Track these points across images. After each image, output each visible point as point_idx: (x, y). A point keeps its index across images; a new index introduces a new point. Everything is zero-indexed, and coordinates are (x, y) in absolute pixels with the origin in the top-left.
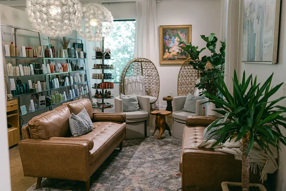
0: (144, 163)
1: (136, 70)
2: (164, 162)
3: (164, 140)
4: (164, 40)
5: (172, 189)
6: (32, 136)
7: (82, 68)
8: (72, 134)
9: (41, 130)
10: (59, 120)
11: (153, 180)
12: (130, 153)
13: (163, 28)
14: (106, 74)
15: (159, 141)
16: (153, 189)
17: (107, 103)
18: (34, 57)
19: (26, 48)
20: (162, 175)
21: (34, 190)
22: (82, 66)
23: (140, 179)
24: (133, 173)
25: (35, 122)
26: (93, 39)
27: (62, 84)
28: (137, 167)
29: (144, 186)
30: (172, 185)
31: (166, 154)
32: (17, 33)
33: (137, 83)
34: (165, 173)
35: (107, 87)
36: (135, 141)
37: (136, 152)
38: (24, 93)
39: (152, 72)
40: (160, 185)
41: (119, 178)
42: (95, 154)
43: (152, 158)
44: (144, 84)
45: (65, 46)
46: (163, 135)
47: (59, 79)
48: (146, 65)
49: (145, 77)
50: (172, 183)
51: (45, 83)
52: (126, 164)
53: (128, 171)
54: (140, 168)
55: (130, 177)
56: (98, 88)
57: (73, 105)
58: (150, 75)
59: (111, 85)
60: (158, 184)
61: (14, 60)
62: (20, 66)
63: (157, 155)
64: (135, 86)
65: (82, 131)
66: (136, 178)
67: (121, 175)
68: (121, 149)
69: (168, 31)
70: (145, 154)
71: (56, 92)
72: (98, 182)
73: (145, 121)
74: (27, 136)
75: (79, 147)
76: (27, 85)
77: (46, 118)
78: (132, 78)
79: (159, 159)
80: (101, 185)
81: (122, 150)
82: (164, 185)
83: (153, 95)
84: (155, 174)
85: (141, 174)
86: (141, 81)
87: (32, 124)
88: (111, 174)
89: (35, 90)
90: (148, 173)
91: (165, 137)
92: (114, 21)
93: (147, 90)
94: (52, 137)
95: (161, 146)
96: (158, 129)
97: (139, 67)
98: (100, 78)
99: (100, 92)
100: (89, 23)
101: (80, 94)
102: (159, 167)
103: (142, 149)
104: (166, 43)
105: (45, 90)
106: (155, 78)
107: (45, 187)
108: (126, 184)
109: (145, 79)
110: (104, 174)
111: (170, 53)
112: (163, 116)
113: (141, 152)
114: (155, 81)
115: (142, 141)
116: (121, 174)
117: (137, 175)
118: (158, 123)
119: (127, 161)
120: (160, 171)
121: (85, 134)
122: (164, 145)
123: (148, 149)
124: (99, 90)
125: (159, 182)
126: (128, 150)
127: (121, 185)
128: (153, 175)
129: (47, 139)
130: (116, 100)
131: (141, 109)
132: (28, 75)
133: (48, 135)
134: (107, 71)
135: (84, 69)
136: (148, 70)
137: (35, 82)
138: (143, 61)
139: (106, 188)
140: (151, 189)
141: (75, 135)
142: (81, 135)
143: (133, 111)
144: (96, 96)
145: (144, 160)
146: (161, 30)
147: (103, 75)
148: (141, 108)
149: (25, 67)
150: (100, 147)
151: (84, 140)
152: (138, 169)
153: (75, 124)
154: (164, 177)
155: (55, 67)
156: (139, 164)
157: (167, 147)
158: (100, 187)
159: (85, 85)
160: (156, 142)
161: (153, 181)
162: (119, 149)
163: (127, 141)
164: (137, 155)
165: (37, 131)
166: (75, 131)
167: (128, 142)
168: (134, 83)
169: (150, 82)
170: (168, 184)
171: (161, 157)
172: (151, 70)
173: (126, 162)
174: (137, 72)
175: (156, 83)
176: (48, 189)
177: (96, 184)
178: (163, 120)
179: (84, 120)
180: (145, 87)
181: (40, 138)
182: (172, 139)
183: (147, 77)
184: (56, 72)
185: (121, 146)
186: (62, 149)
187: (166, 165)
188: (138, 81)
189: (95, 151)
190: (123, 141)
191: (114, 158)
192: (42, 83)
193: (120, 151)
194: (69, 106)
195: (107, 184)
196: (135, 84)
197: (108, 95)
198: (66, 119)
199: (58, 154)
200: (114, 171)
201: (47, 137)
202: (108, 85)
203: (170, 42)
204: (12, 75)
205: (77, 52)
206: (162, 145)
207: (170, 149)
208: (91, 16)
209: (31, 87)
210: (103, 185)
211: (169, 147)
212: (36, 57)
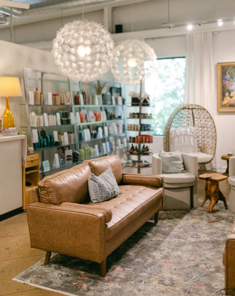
0: (184, 244)
1: (185, 120)
2: (211, 246)
3: (216, 215)
4: (224, 81)
5: (215, 287)
6: (42, 199)
7: (120, 117)
8: (91, 200)
9: (52, 193)
10: (75, 182)
11: (192, 270)
12: (167, 229)
13: (221, 66)
14: (144, 125)
15: (209, 215)
16: (189, 284)
17: (145, 162)
18: (61, 104)
19: (53, 95)
20: (206, 265)
21: (42, 265)
22: (119, 115)
23: (174, 267)
24: (166, 257)
25: (45, 183)
26: (131, 82)
27: (94, 136)
28: (173, 250)
29: (177, 278)
30: (217, 281)
31: (216, 235)
32: (44, 78)
33: (186, 136)
34: (210, 263)
35: (144, 142)
36: (177, 213)
37: (176, 229)
38: (47, 146)
39: (206, 123)
40: (200, 279)
41: (145, 262)
42: (113, 227)
43: (196, 239)
44: (196, 137)
45: (99, 91)
46: (216, 208)
47: (90, 130)
48: (199, 113)
49: (197, 128)
50: (217, 279)
51: (72, 135)
52: (158, 243)
53: (160, 253)
54: (176, 251)
55: (160, 263)
56: (134, 142)
57: (96, 163)
58: (205, 125)
59: (149, 139)
60: (197, 277)
61: (39, 108)
62: (45, 115)
63: (202, 236)
64: (184, 140)
65: (104, 196)
66: (169, 265)
67: (150, 258)
68: (156, 222)
69: (229, 69)
70: (186, 232)
71: (85, 146)
72: (118, 265)
73: (191, 187)
74: (37, 199)
75: (93, 217)
76: (52, 137)
77: (59, 178)
78: (180, 130)
79: (205, 241)
80: (122, 269)
81: (157, 224)
82: (205, 280)
83: (208, 152)
84: (196, 261)
85: (175, 260)
86: (191, 134)
87: (42, 185)
88: (137, 256)
89: (61, 142)
90: (186, 259)
91: (217, 211)
92: (158, 59)
93: (200, 145)
94: (65, 202)
95: (211, 222)
96: (208, 199)
97: (189, 116)
98: (136, 129)
99: (136, 147)
100: (127, 63)
101: (116, 149)
102: (204, 253)
103: (184, 224)
104: (226, 84)
105: (72, 143)
106: (211, 130)
107: (54, 263)
108: (154, 271)
109: (197, 131)
110: (128, 255)
111: (231, 97)
112: (215, 183)
113: (182, 229)
114: (210, 134)
115: (185, 214)
116: (150, 256)
117: (171, 261)
118: (208, 191)
119: (161, 239)
120: (203, 258)
121: (108, 200)
122: (215, 221)
123: (192, 225)
124: (135, 145)
125: (200, 275)
126: (165, 224)
127: (147, 272)
128: (192, 264)
129: (58, 204)
130: (153, 158)
131: (186, 171)
132: (53, 125)
133: (60, 199)
134: (145, 121)
135: (122, 117)
136: (201, 119)
137: (61, 133)
138: (195, 109)
139: (127, 274)
140: (186, 283)
141: (94, 202)
142: (102, 202)
143: (176, 173)
144: (131, 151)
145: (184, 240)
146: (219, 68)
147: (139, 127)
148: (185, 169)
149: (50, 116)
150: (121, 219)
151: (100, 209)
152: (174, 252)
153: (95, 187)
154: (207, 268)
155: (86, 115)
156: (177, 246)
157: (219, 225)
158: (120, 271)
159: (124, 137)
160: (204, 216)
161: (191, 272)
162: (153, 221)
163: (166, 212)
164: (175, 233)
165: (48, 193)
166: (95, 196)
167: (167, 214)
168: (182, 136)
169: (203, 135)
170: (212, 279)
171: (208, 239)
172: (206, 119)
173: (160, 241)
174: (187, 122)
175: (211, 136)
176: (57, 266)
177: (115, 266)
178: (215, 186)
179: (107, 183)
180: (198, 141)
181: (50, 202)
182: (228, 214)
183: (200, 129)
184: (87, 121)
185: (156, 218)
186: (72, 218)
187: (214, 250)
188: (189, 133)
189: (113, 224)
190: (160, 212)
191: (145, 234)
192: (69, 134)
193: (154, 225)
194: (90, 165)
195: (130, 268)
196: (184, 137)
197: (145, 152)
198: (85, 181)
199: (69, 224)
200: (142, 251)
201: (59, 201)
202: (146, 139)
203: (231, 83)
204: (35, 126)
205: (113, 98)
206: (213, 222)
207: (223, 227)
208: (130, 55)
209: (56, 139)
210: (124, 269)
211: (221, 224)
212: (64, 104)
